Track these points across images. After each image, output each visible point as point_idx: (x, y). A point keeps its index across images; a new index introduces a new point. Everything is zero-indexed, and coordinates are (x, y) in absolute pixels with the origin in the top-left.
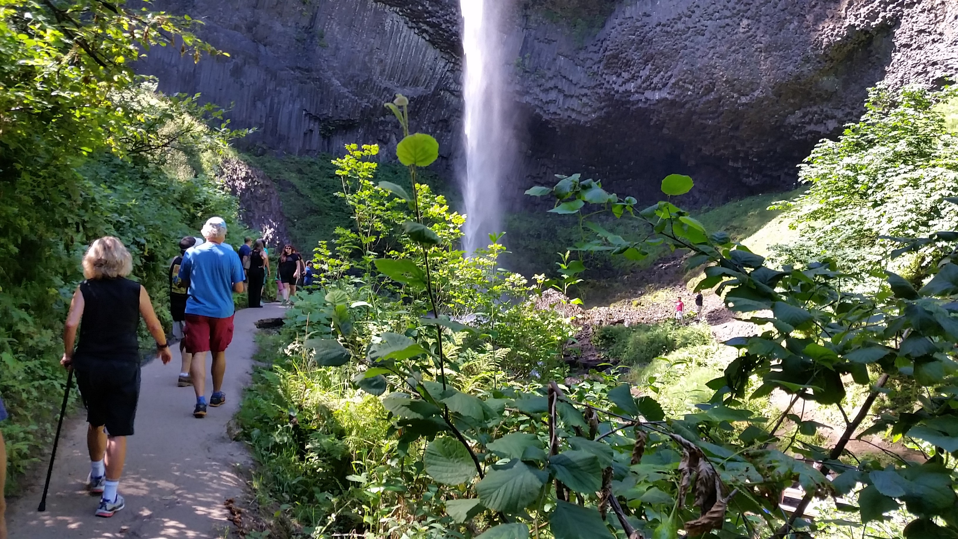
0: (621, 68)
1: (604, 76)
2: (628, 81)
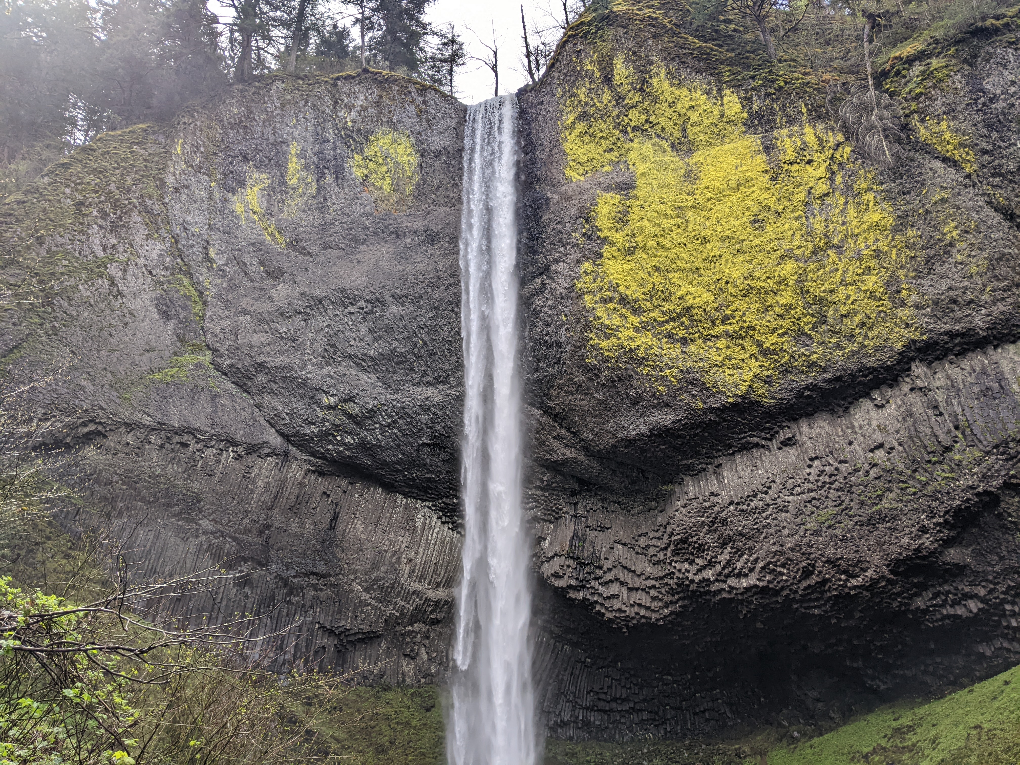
0: (692, 554)
1: (673, 564)
2: (704, 568)
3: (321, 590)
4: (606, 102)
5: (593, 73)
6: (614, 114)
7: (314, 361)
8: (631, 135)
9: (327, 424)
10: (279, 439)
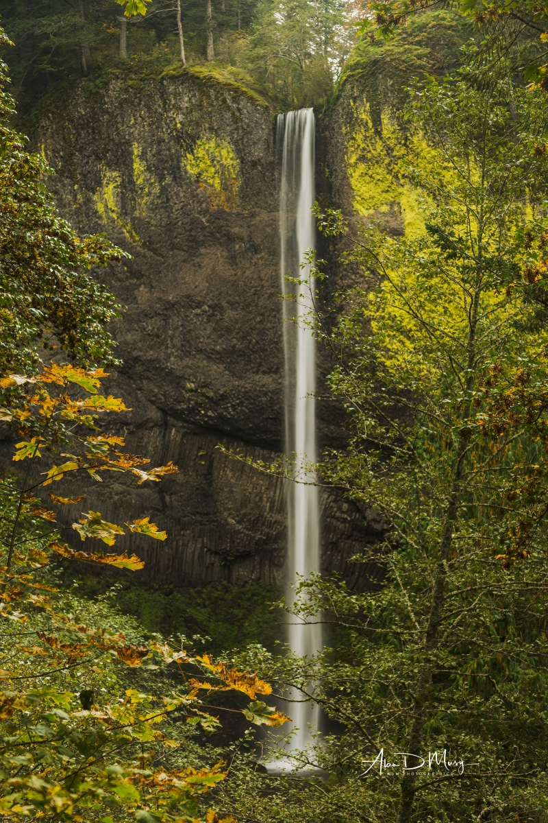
3: (205, 525)
4: (379, 150)
5: (367, 123)
6: (387, 161)
7: (176, 354)
8: (402, 181)
9: (192, 402)
10: (159, 414)
